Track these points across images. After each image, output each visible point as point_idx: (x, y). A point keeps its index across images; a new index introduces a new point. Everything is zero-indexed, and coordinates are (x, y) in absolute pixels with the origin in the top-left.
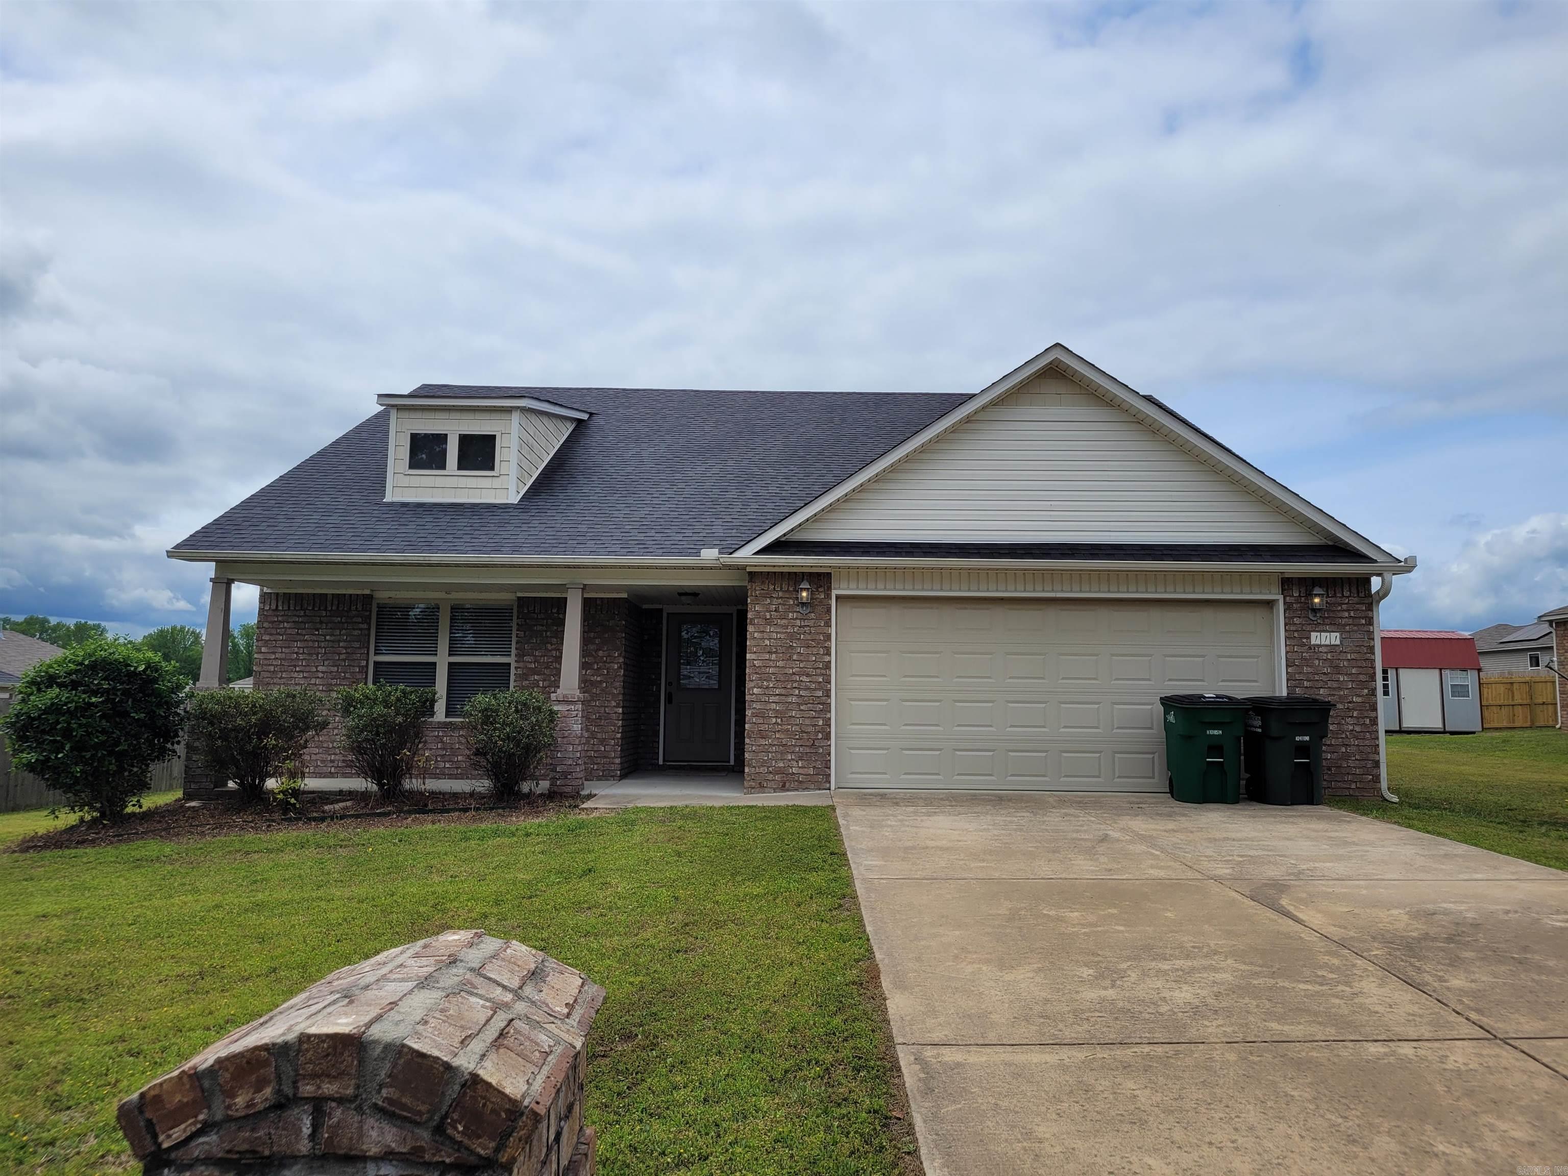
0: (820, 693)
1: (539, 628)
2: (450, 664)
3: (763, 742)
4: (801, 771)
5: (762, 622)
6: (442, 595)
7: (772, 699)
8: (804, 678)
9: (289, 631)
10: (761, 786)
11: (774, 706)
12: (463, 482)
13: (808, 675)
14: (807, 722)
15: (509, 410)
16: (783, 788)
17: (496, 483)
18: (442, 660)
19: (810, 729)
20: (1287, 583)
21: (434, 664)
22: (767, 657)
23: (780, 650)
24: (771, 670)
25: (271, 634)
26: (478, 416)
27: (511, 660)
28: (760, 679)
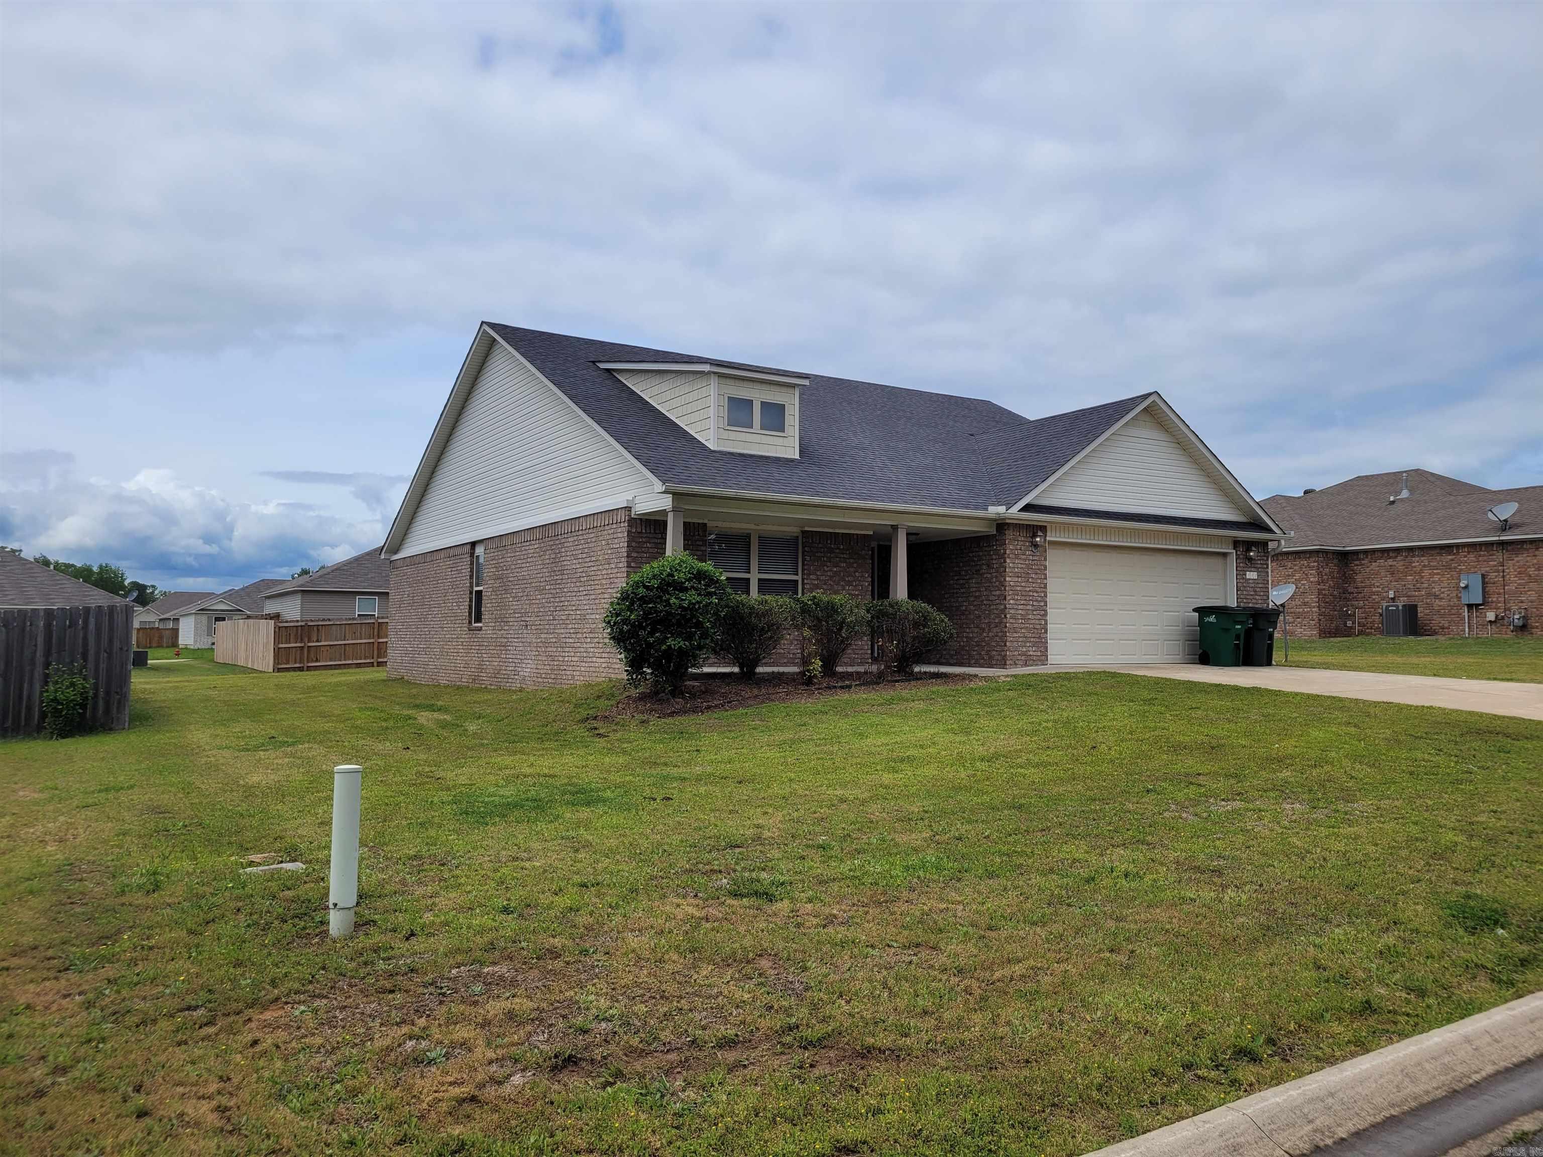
0: (1042, 604)
1: (819, 554)
2: (759, 580)
3: (1015, 635)
4: (1034, 654)
5: (1013, 556)
6: (753, 527)
7: (1020, 607)
8: (1035, 594)
9: (651, 550)
10: (1016, 664)
11: (1020, 612)
12: (765, 439)
13: (1037, 592)
14: (1037, 622)
15: (793, 386)
16: (1026, 665)
17: (786, 442)
18: (754, 577)
19: (1038, 627)
20: (1236, 543)
21: (748, 579)
22: (1016, 579)
23: (1023, 575)
24: (1019, 588)
25: (638, 552)
26: (773, 388)
27: (799, 578)
28: (1013, 594)
